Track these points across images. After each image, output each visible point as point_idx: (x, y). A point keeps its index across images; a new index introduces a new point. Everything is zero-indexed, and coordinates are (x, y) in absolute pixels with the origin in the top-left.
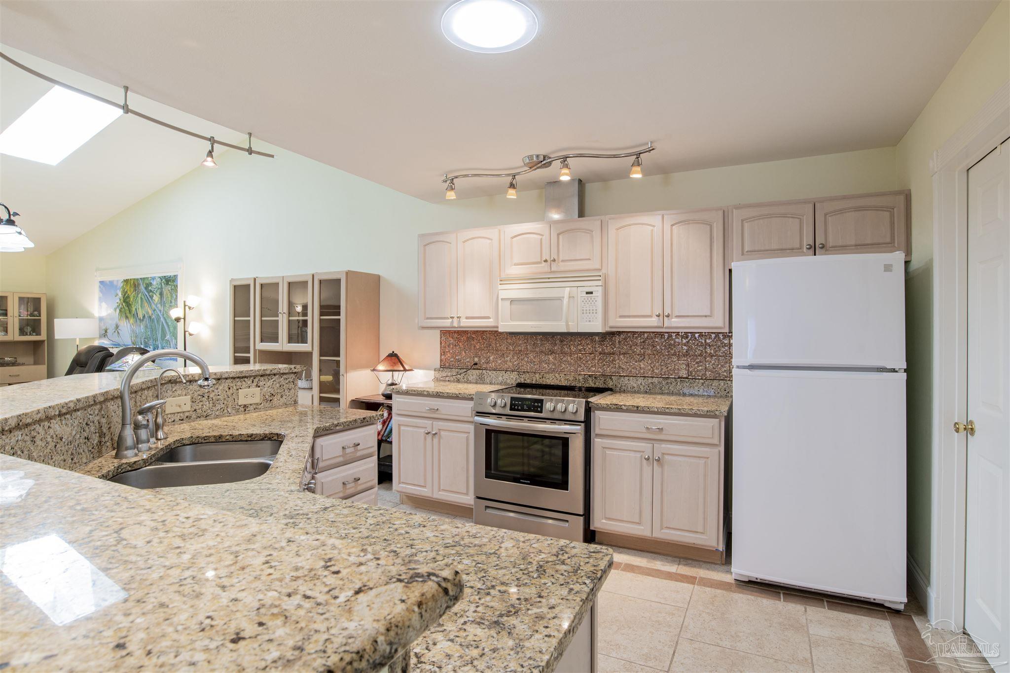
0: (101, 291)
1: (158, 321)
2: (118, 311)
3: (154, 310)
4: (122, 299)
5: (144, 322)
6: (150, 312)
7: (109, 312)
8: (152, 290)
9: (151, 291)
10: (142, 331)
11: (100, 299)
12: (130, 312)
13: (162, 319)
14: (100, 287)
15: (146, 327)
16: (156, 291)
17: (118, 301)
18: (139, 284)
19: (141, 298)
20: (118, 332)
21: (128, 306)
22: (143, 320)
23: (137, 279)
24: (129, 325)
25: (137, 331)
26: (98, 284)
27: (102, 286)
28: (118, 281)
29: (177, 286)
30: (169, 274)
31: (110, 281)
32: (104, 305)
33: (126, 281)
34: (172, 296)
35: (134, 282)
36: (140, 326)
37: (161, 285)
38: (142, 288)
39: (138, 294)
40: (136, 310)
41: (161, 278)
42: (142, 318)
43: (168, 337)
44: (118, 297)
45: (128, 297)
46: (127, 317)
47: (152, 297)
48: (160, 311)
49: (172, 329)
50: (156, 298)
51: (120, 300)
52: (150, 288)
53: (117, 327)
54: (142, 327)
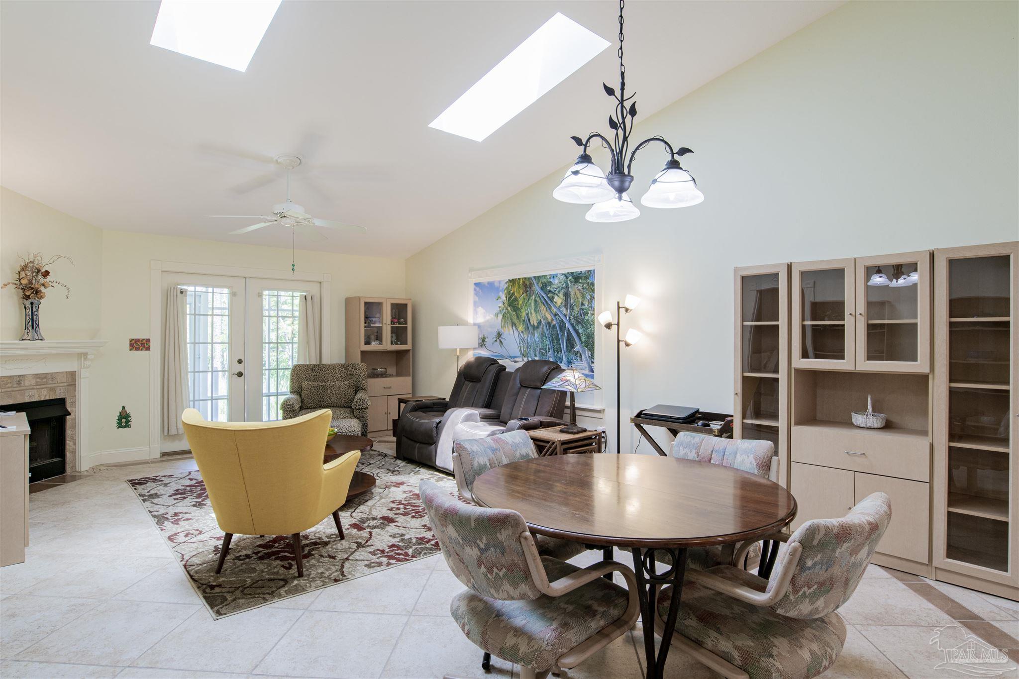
0: (476, 294)
1: (561, 329)
2: (500, 316)
3: (556, 315)
4: (507, 302)
5: (540, 330)
6: (549, 317)
7: (488, 318)
8: (552, 290)
9: (550, 291)
10: (537, 340)
11: (475, 303)
12: (518, 317)
13: (568, 325)
14: (475, 290)
15: (543, 335)
16: (559, 292)
17: (501, 305)
18: (531, 284)
19: (535, 300)
20: (500, 341)
21: (515, 311)
22: (538, 327)
23: (530, 278)
24: (516, 333)
25: (529, 341)
26: (472, 287)
27: (478, 289)
28: (500, 282)
29: (593, 284)
30: (579, 270)
31: (489, 283)
32: (481, 310)
33: (513, 282)
34: (583, 297)
35: (524, 282)
36: (534, 334)
37: (567, 284)
38: (537, 288)
39: (530, 296)
40: (527, 314)
41: (566, 276)
42: (536, 324)
43: (578, 348)
44: (500, 300)
45: (516, 300)
46: (513, 324)
47: (552, 299)
48: (565, 316)
49: (583, 338)
50: (559, 300)
51: (504, 303)
52: (549, 288)
53: (499, 335)
54: (536, 335)
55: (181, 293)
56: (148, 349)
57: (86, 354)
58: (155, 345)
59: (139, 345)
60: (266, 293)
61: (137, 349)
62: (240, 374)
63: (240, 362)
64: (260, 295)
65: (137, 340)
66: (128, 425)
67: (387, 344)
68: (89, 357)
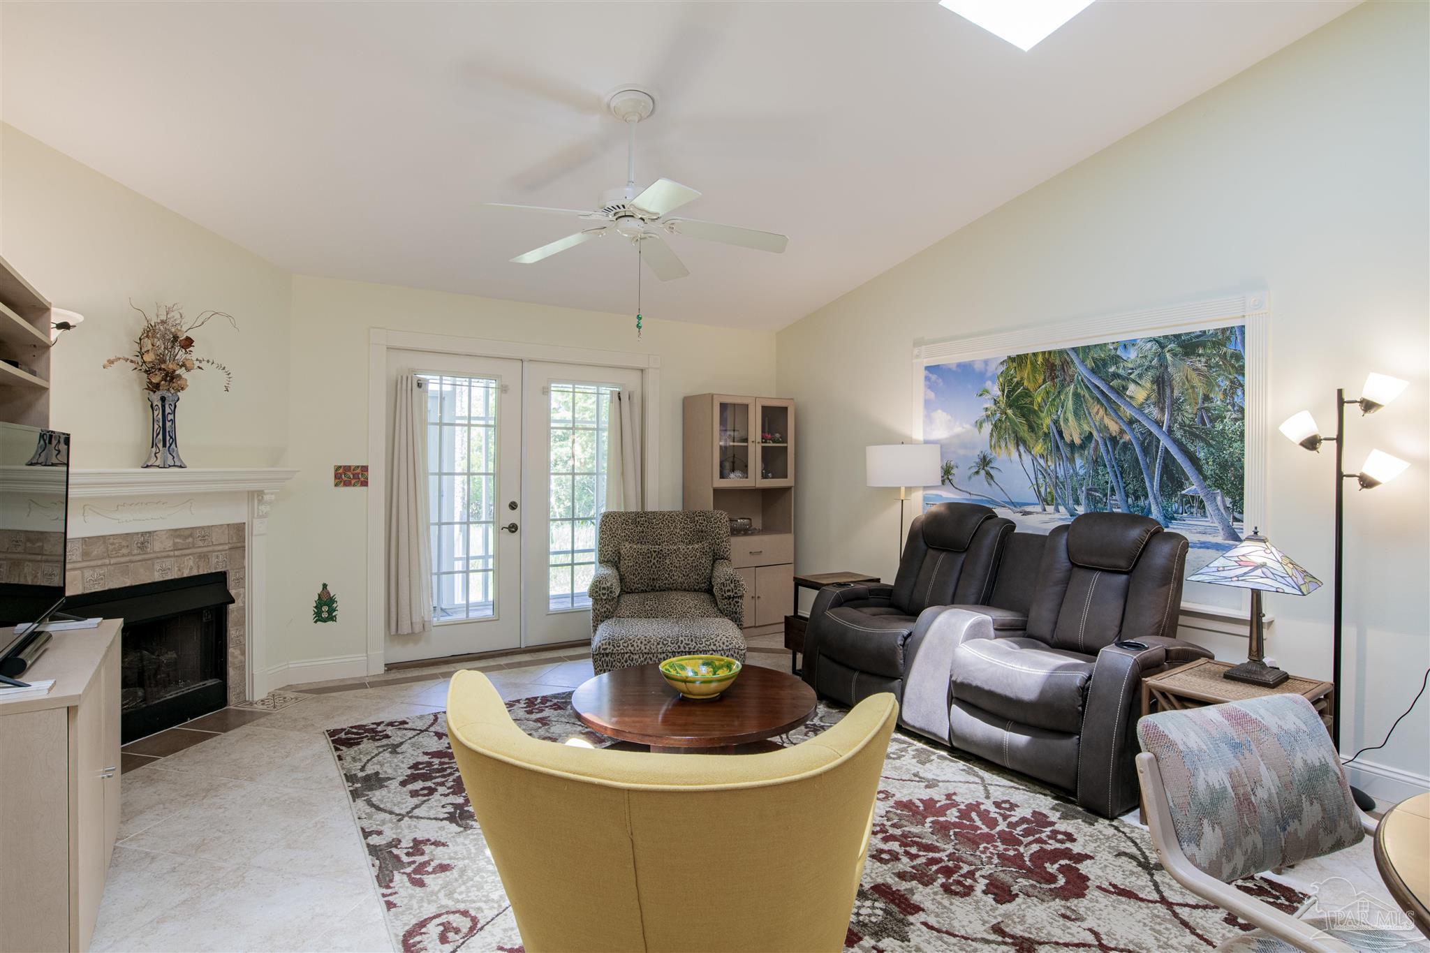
0: (930, 385)
1: (1146, 451)
2: (988, 427)
3: (1131, 422)
4: (1003, 401)
5: (1088, 452)
6: (1114, 428)
7: (958, 430)
8: (1121, 371)
9: (1116, 376)
10: (1082, 472)
11: (928, 404)
12: (1032, 428)
13: (1165, 442)
14: (927, 378)
15: (1097, 462)
16: (1140, 376)
17: (990, 405)
18: (1066, 364)
19: (1077, 396)
20: (988, 473)
21: (1023, 416)
22: (1083, 447)
23: (1061, 352)
24: (1027, 459)
25: (1061, 473)
26: (922, 373)
27: (934, 377)
28: (986, 362)
29: (1239, 357)
30: (1196, 329)
31: (959, 365)
32: (940, 416)
33: (1019, 361)
34: (1210, 384)
35: (1046, 361)
36: (1072, 460)
37: (1161, 357)
38: (1081, 370)
39: (1063, 386)
40: (1056, 422)
41: (1160, 343)
42: (1077, 441)
43: (1193, 487)
44: (987, 397)
45: (1027, 394)
46: (1019, 441)
47: (1120, 393)
48: (1159, 424)
49: (1209, 469)
50: (1139, 393)
51: (996, 402)
52: (1112, 369)
53: (985, 462)
54: (1079, 462)
55: (419, 385)
56: (365, 483)
57: (260, 493)
58: (377, 476)
59: (351, 476)
60: (554, 386)
61: (347, 484)
62: (513, 528)
63: (513, 506)
64: (546, 391)
65: (347, 468)
66: (331, 618)
67: (755, 478)
68: (267, 498)
